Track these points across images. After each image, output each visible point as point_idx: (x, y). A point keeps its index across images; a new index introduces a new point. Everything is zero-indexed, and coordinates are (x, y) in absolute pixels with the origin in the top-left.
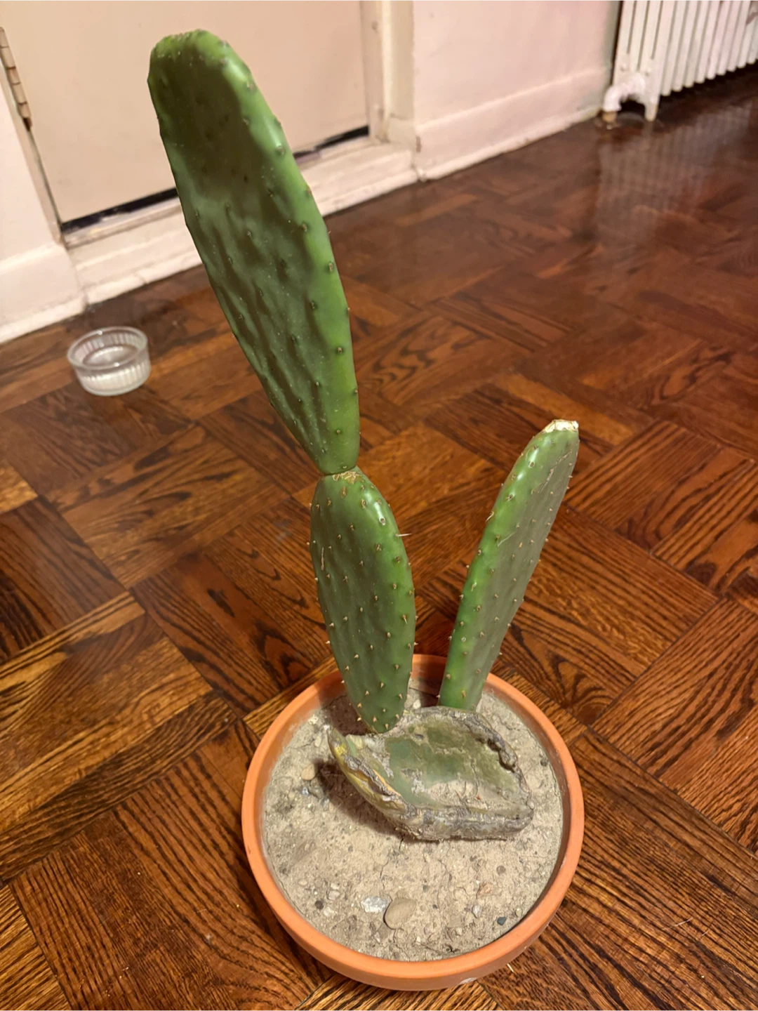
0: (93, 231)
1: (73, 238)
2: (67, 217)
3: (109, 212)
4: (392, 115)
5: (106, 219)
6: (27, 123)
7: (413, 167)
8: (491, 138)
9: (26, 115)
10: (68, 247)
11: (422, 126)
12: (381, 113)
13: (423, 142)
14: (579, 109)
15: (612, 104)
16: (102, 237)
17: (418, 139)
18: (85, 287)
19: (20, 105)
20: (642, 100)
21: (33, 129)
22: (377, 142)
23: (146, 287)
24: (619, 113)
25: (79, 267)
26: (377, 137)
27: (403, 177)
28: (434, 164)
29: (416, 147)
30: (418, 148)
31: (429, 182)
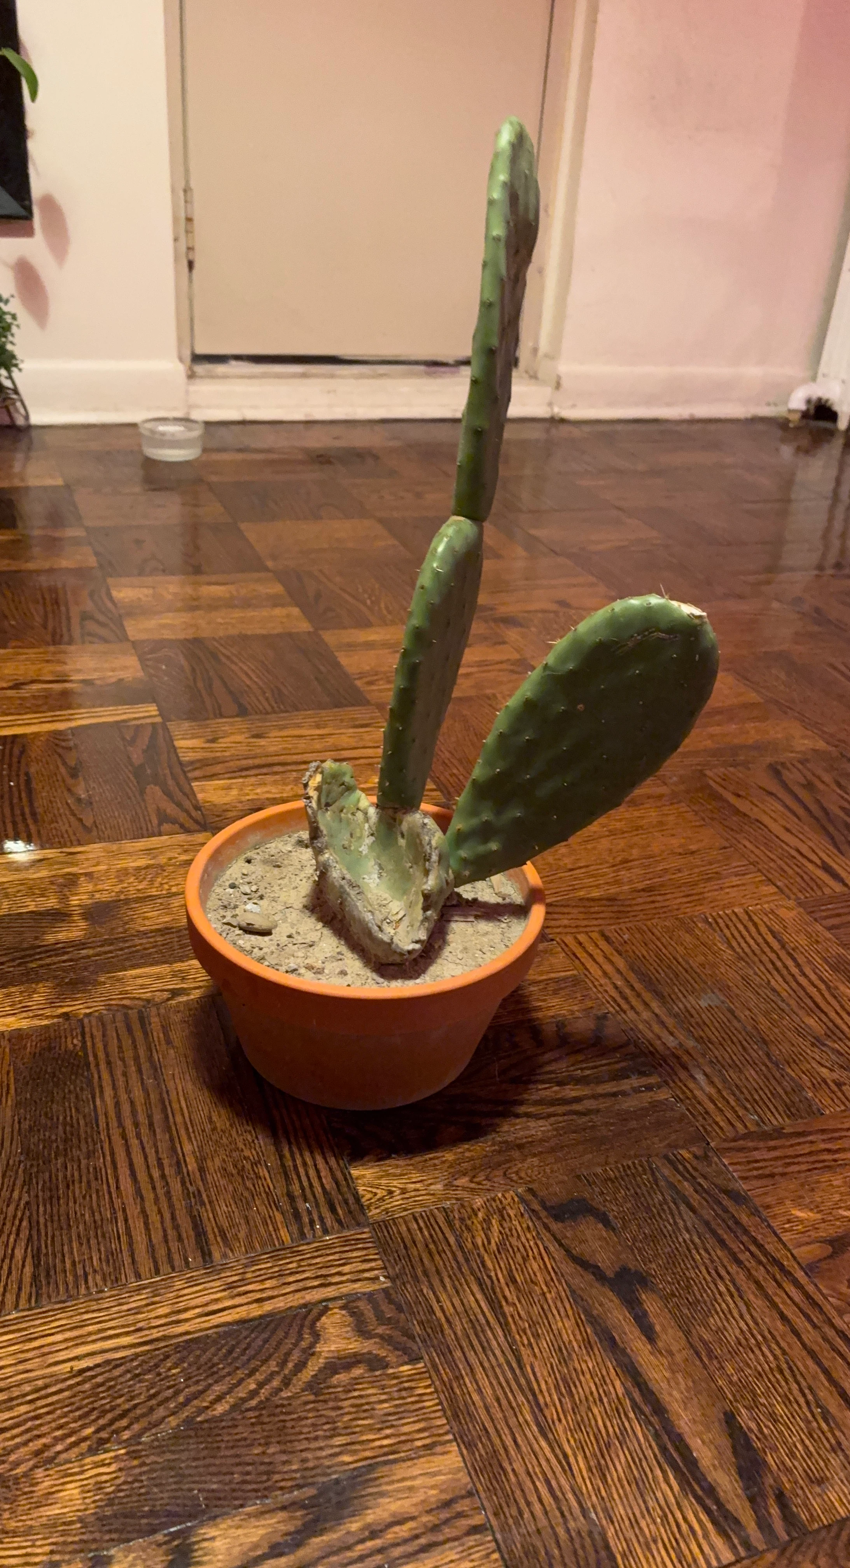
0: (220, 369)
1: (200, 369)
2: (200, 350)
3: (238, 358)
4: (546, 356)
5: (233, 363)
6: (191, 265)
7: (550, 404)
8: (649, 400)
9: (191, 257)
10: (191, 376)
11: (564, 367)
12: (535, 350)
13: (564, 383)
14: (768, 404)
15: (798, 402)
16: (225, 377)
17: (559, 378)
18: (190, 407)
19: (190, 249)
20: (836, 408)
21: (195, 271)
22: (525, 375)
23: (243, 423)
24: (805, 415)
25: (192, 388)
26: (527, 372)
27: (541, 411)
28: (574, 406)
29: (554, 384)
30: (558, 386)
31: (563, 421)
